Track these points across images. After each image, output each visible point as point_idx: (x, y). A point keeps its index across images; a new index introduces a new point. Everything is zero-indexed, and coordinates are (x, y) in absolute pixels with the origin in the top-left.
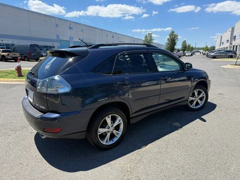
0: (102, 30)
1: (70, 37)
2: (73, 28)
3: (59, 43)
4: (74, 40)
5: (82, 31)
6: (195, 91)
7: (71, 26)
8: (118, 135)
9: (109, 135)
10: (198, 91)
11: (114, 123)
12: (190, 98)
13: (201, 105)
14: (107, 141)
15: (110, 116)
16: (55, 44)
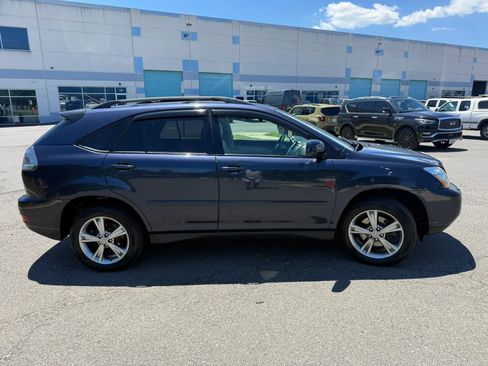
0: (460, 48)
1: (374, 71)
2: (385, 52)
3: (348, 86)
4: (383, 77)
5: (406, 55)
6: (368, 212)
7: (381, 47)
8: (121, 254)
9: (101, 249)
10: (379, 215)
11: (111, 232)
12: (353, 228)
13: (391, 254)
14: (97, 257)
15: (101, 218)
16: (341, 88)
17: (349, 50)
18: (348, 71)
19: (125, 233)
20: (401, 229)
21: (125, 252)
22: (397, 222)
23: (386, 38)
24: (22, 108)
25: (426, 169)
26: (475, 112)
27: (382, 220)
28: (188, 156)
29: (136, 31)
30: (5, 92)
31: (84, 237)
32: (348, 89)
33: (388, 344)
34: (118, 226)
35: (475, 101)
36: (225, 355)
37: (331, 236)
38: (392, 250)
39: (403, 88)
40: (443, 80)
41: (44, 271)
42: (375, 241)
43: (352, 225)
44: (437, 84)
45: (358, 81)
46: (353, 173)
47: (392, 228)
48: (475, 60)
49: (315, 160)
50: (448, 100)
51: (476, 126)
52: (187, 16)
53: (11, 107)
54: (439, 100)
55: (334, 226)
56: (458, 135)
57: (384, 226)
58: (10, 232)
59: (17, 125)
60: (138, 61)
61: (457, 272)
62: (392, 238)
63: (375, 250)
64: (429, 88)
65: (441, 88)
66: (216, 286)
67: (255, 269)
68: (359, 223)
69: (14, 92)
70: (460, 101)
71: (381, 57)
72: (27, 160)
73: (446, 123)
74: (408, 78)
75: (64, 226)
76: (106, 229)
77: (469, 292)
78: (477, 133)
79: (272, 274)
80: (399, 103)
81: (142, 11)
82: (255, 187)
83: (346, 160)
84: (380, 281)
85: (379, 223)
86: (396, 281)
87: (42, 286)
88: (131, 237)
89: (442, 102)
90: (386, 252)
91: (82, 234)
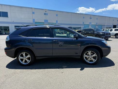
0: (110, 17)
1: (90, 23)
2: (92, 18)
4: (92, 24)
5: (97, 19)
6: (88, 51)
7: (91, 17)
8: (29, 62)
9: (24, 60)
10: (91, 52)
11: (27, 56)
12: (85, 56)
13: (94, 62)
14: (23, 62)
15: (24, 53)
16: (82, 26)
17: (84, 18)
18: (83, 23)
19: (30, 56)
20: (96, 55)
21: (30, 61)
22: (95, 54)
23: (92, 15)
24: (6, 31)
25: (102, 41)
26: (114, 32)
27: (92, 53)
28: (45, 38)
29: (33, 13)
30: (2, 27)
31: (20, 58)
32: (83, 27)
33: (94, 82)
34: (28, 55)
35: (114, 29)
36: (54, 84)
37: (79, 57)
38: (94, 61)
39: (96, 27)
40: (106, 25)
41: (10, 66)
42: (90, 59)
43: (84, 55)
44: (105, 26)
45: (86, 25)
46: (84, 42)
47: (94, 55)
48: (113, 20)
49: (75, 39)
50: (107, 29)
51: (114, 35)
52: (46, 10)
53: (3, 31)
54: (105, 29)
55: (80, 55)
56: (110, 37)
57: (92, 55)
58: (2, 58)
59: (4, 35)
60: (34, 20)
61: (110, 66)
62: (94, 58)
63: (90, 61)
64: (103, 27)
65: (106, 27)
66: (52, 69)
67: (61, 66)
68: (86, 54)
69: (4, 27)
70: (110, 29)
71: (91, 19)
72: (7, 39)
73: (107, 34)
74: (98, 24)
75: (15, 55)
76: (25, 55)
77: (113, 70)
78: (115, 37)
79: (66, 67)
80: (96, 29)
81: (35, 8)
82: (61, 46)
83: (83, 39)
84: (91, 68)
85: (91, 54)
86: (96, 68)
87: (9, 69)
88: (31, 57)
89: (106, 30)
90: (93, 61)
91: (19, 56)
